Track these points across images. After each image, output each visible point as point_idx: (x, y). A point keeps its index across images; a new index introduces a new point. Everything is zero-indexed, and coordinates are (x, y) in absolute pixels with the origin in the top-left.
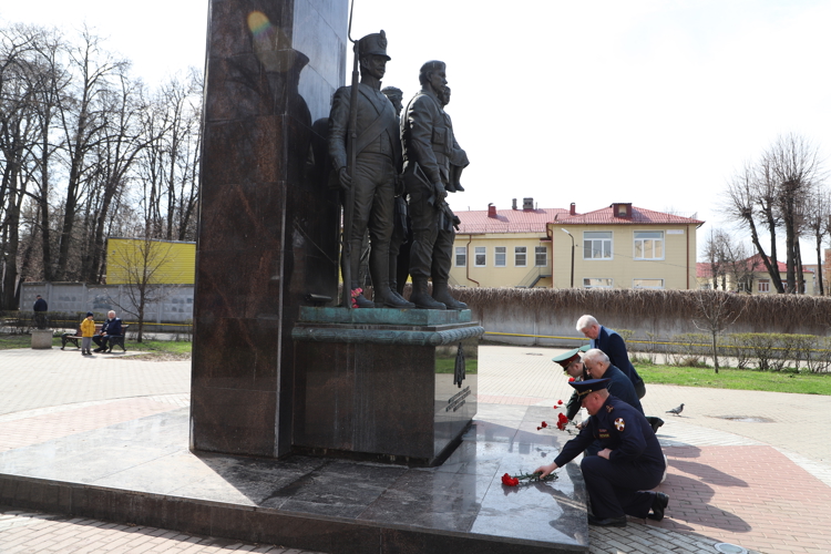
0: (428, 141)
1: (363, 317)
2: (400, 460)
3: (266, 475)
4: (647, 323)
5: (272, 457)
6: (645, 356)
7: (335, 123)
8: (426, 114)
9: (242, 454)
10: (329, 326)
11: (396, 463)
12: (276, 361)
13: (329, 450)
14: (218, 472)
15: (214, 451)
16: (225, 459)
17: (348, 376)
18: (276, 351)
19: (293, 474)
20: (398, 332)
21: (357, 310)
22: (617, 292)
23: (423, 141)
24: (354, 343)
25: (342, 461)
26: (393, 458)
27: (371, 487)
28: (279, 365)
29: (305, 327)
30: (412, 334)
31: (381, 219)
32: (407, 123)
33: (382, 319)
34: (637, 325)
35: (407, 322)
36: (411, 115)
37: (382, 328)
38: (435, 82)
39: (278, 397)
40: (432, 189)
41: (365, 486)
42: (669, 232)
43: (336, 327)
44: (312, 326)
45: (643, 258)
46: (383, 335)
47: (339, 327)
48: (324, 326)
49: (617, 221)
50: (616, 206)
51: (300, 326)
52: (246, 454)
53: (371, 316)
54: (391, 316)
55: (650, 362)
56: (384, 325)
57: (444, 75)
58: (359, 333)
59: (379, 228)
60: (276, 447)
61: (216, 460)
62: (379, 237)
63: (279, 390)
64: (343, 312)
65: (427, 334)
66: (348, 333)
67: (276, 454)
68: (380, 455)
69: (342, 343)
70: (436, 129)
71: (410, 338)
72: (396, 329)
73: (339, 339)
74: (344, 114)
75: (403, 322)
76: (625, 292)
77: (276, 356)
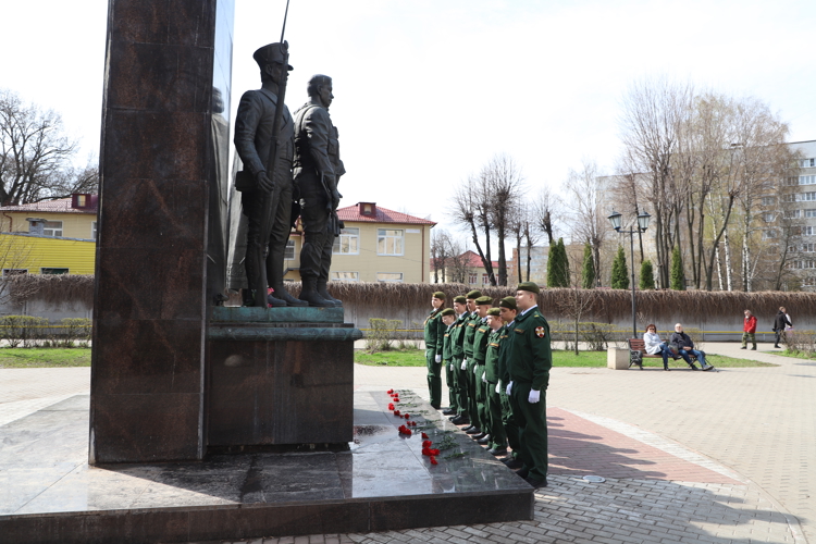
0: (326, 152)
1: (281, 316)
2: (320, 447)
3: (210, 476)
4: (402, 313)
5: (196, 460)
6: (411, 343)
7: (247, 126)
8: (324, 126)
9: (158, 461)
10: (247, 325)
11: (316, 450)
12: (199, 362)
13: (246, 446)
14: (154, 480)
15: (123, 462)
16: (147, 468)
17: (268, 372)
18: (200, 351)
19: (234, 472)
20: (320, 329)
21: (274, 309)
22: (377, 286)
23: (320, 149)
24: (276, 341)
25: (266, 455)
26: (312, 446)
27: (324, 473)
28: (203, 366)
29: (222, 327)
30: (333, 331)
31: (281, 222)
32: (303, 133)
33: (300, 317)
34: (393, 315)
35: (325, 319)
36: (308, 125)
37: (303, 326)
38: (324, 96)
39: (202, 398)
40: (330, 196)
41: (315, 472)
42: (409, 231)
43: (255, 325)
44: (229, 326)
45: (385, 254)
46: (306, 332)
47: (259, 326)
48: (242, 326)
49: (363, 218)
50: (363, 205)
51: (215, 325)
52: (163, 460)
53: (289, 314)
54: (308, 314)
55: (416, 348)
56: (304, 323)
57: (331, 90)
58: (281, 331)
59: (278, 230)
60: (200, 450)
61: (133, 469)
62: (277, 237)
63: (202, 391)
64: (258, 311)
65: (348, 330)
66: (270, 332)
67: (200, 455)
68: (300, 445)
69: (263, 341)
70: (331, 140)
71: (333, 334)
72: (316, 326)
73: (261, 337)
74: (255, 118)
75: (320, 320)
76: (384, 285)
77: (200, 357)
